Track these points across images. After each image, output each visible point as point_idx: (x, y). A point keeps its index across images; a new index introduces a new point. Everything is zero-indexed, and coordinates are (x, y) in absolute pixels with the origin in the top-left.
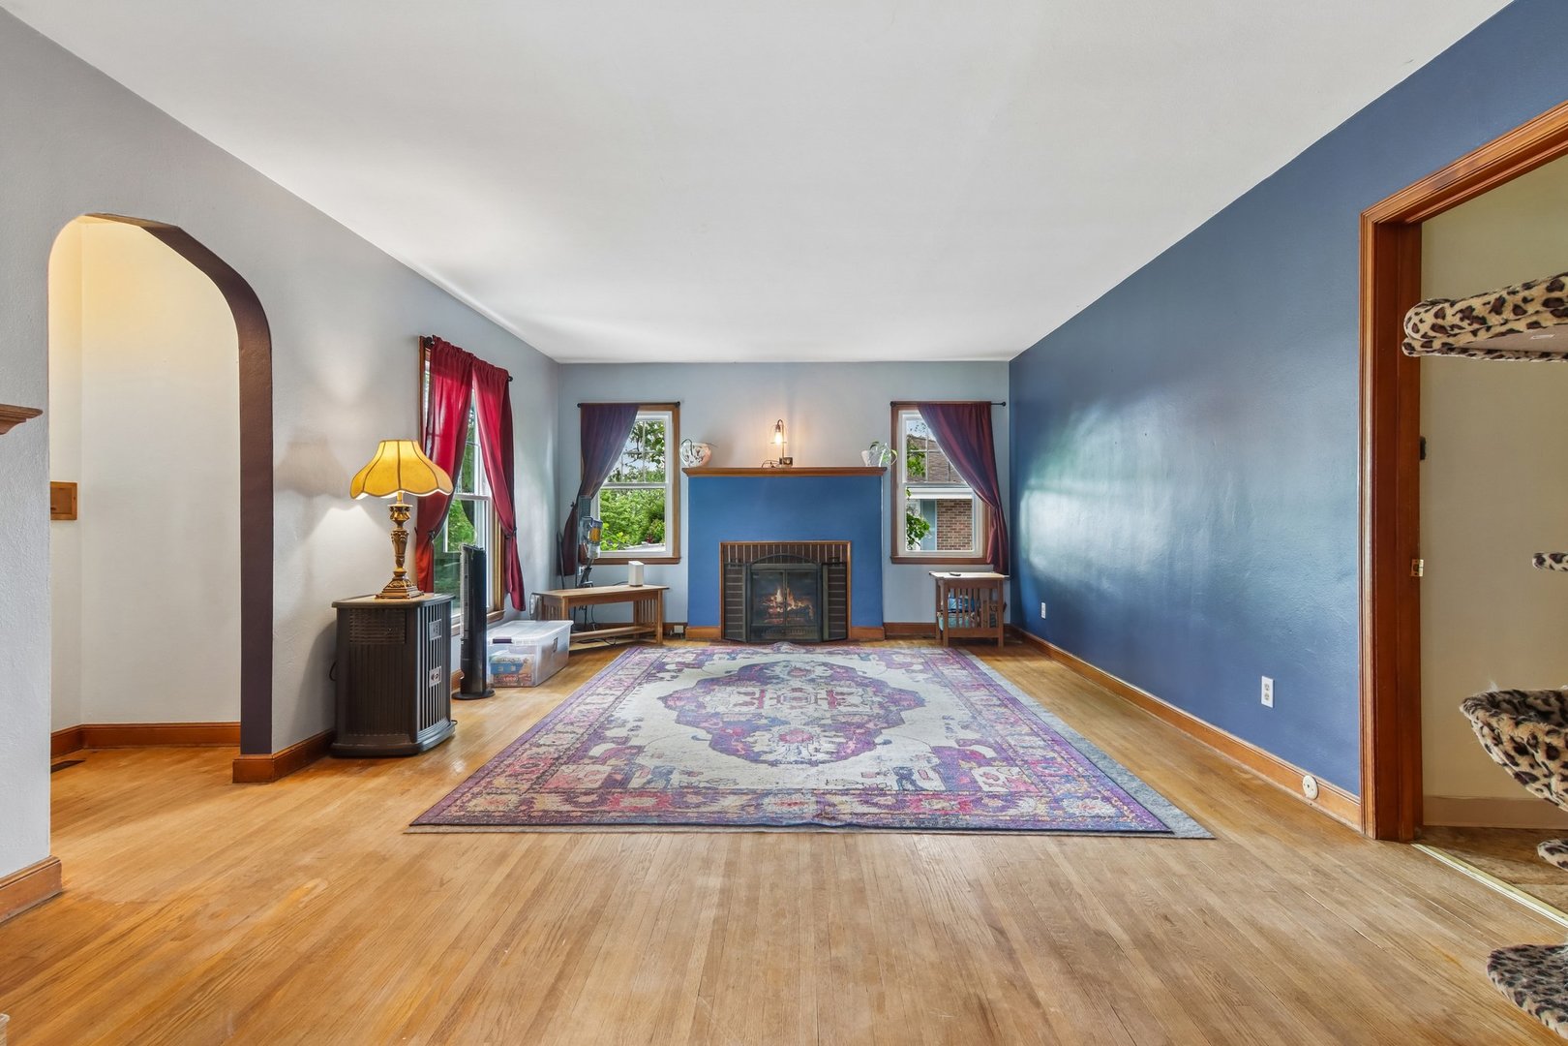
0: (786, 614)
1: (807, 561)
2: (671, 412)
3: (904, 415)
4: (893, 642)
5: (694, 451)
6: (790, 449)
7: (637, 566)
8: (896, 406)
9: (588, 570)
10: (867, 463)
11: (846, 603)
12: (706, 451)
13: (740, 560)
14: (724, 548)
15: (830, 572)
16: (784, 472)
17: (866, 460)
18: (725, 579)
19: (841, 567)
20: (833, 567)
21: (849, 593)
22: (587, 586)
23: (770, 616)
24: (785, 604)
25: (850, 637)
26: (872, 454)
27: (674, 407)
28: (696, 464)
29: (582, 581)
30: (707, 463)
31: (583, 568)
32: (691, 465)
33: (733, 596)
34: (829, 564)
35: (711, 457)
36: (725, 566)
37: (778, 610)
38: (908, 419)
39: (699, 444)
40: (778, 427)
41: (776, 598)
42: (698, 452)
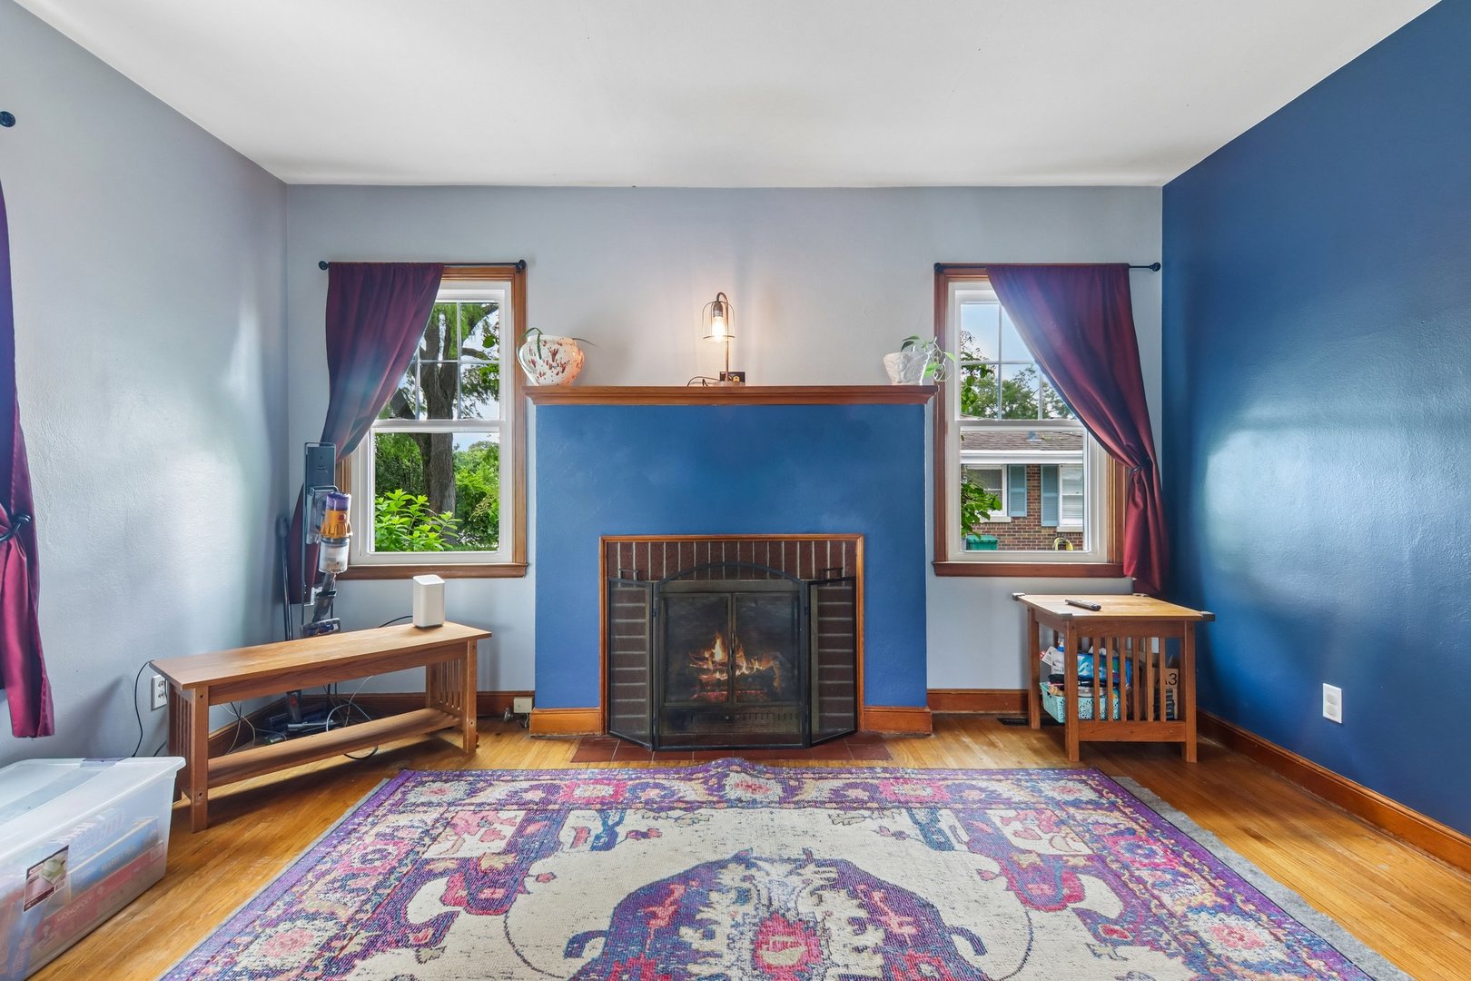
0: (732, 683)
1: (775, 576)
2: (509, 284)
3: (959, 290)
4: (949, 739)
5: (545, 351)
6: (741, 352)
7: (429, 588)
8: (944, 273)
9: (327, 594)
10: (896, 377)
11: (854, 659)
12: (570, 354)
13: (641, 575)
14: (608, 548)
15: (821, 596)
16: (728, 394)
17: (894, 371)
18: (610, 612)
19: (844, 587)
20: (828, 587)
21: (861, 639)
22: (326, 630)
23: (703, 685)
24: (731, 666)
25: (863, 728)
26: (908, 359)
27: (516, 272)
28: (551, 378)
29: (317, 618)
30: (578, 377)
31: (320, 590)
32: (542, 380)
33: (628, 645)
34: (821, 581)
35: (583, 367)
36: (610, 586)
37: (718, 675)
38: (965, 300)
39: (557, 338)
40: (718, 306)
41: (712, 655)
42: (554, 354)
